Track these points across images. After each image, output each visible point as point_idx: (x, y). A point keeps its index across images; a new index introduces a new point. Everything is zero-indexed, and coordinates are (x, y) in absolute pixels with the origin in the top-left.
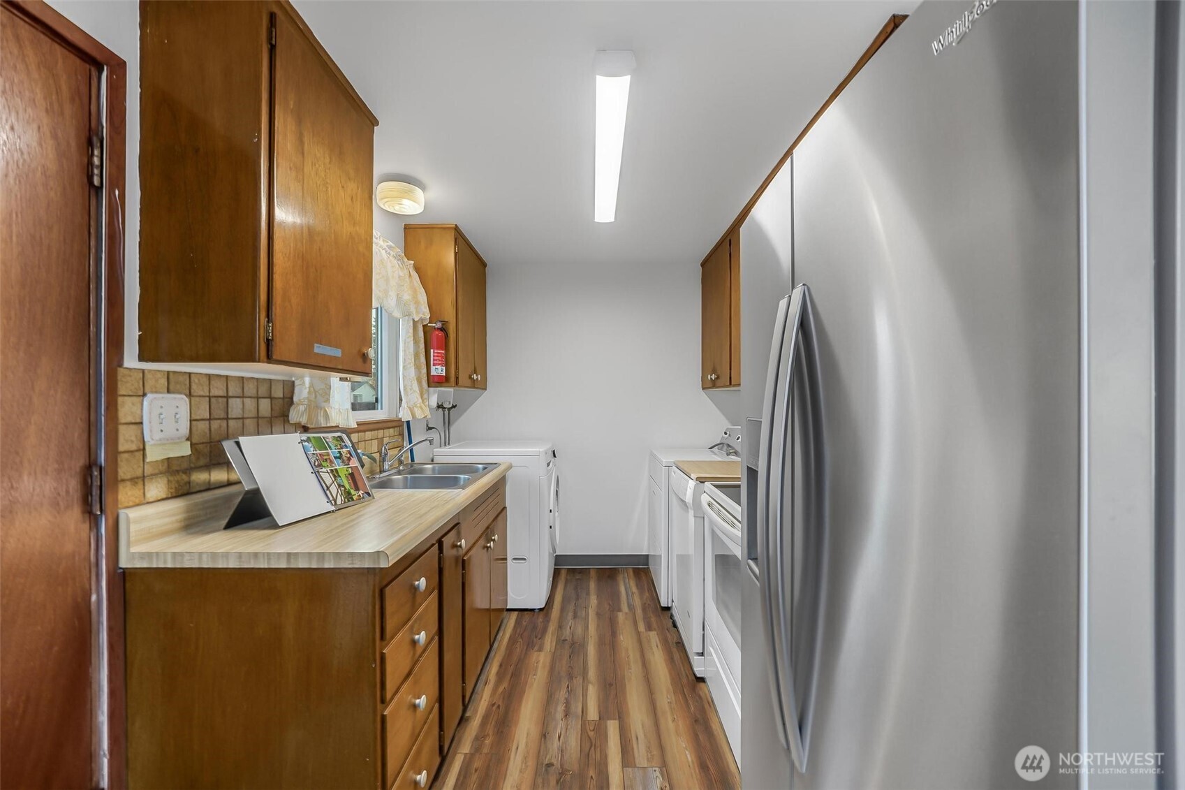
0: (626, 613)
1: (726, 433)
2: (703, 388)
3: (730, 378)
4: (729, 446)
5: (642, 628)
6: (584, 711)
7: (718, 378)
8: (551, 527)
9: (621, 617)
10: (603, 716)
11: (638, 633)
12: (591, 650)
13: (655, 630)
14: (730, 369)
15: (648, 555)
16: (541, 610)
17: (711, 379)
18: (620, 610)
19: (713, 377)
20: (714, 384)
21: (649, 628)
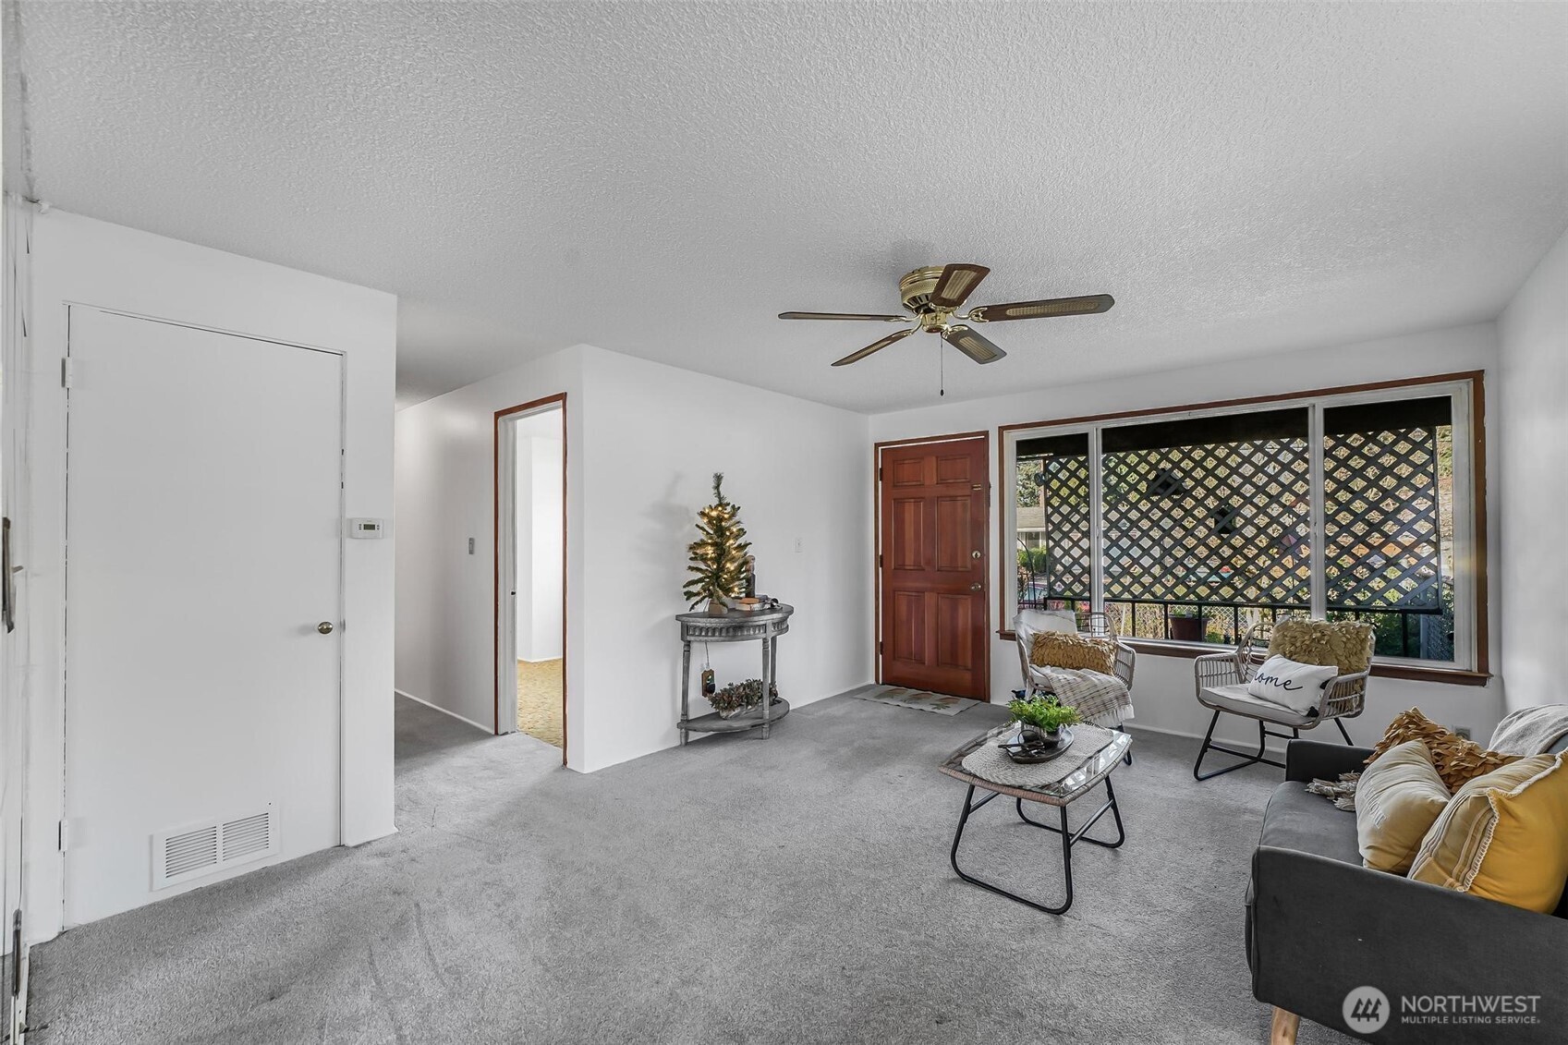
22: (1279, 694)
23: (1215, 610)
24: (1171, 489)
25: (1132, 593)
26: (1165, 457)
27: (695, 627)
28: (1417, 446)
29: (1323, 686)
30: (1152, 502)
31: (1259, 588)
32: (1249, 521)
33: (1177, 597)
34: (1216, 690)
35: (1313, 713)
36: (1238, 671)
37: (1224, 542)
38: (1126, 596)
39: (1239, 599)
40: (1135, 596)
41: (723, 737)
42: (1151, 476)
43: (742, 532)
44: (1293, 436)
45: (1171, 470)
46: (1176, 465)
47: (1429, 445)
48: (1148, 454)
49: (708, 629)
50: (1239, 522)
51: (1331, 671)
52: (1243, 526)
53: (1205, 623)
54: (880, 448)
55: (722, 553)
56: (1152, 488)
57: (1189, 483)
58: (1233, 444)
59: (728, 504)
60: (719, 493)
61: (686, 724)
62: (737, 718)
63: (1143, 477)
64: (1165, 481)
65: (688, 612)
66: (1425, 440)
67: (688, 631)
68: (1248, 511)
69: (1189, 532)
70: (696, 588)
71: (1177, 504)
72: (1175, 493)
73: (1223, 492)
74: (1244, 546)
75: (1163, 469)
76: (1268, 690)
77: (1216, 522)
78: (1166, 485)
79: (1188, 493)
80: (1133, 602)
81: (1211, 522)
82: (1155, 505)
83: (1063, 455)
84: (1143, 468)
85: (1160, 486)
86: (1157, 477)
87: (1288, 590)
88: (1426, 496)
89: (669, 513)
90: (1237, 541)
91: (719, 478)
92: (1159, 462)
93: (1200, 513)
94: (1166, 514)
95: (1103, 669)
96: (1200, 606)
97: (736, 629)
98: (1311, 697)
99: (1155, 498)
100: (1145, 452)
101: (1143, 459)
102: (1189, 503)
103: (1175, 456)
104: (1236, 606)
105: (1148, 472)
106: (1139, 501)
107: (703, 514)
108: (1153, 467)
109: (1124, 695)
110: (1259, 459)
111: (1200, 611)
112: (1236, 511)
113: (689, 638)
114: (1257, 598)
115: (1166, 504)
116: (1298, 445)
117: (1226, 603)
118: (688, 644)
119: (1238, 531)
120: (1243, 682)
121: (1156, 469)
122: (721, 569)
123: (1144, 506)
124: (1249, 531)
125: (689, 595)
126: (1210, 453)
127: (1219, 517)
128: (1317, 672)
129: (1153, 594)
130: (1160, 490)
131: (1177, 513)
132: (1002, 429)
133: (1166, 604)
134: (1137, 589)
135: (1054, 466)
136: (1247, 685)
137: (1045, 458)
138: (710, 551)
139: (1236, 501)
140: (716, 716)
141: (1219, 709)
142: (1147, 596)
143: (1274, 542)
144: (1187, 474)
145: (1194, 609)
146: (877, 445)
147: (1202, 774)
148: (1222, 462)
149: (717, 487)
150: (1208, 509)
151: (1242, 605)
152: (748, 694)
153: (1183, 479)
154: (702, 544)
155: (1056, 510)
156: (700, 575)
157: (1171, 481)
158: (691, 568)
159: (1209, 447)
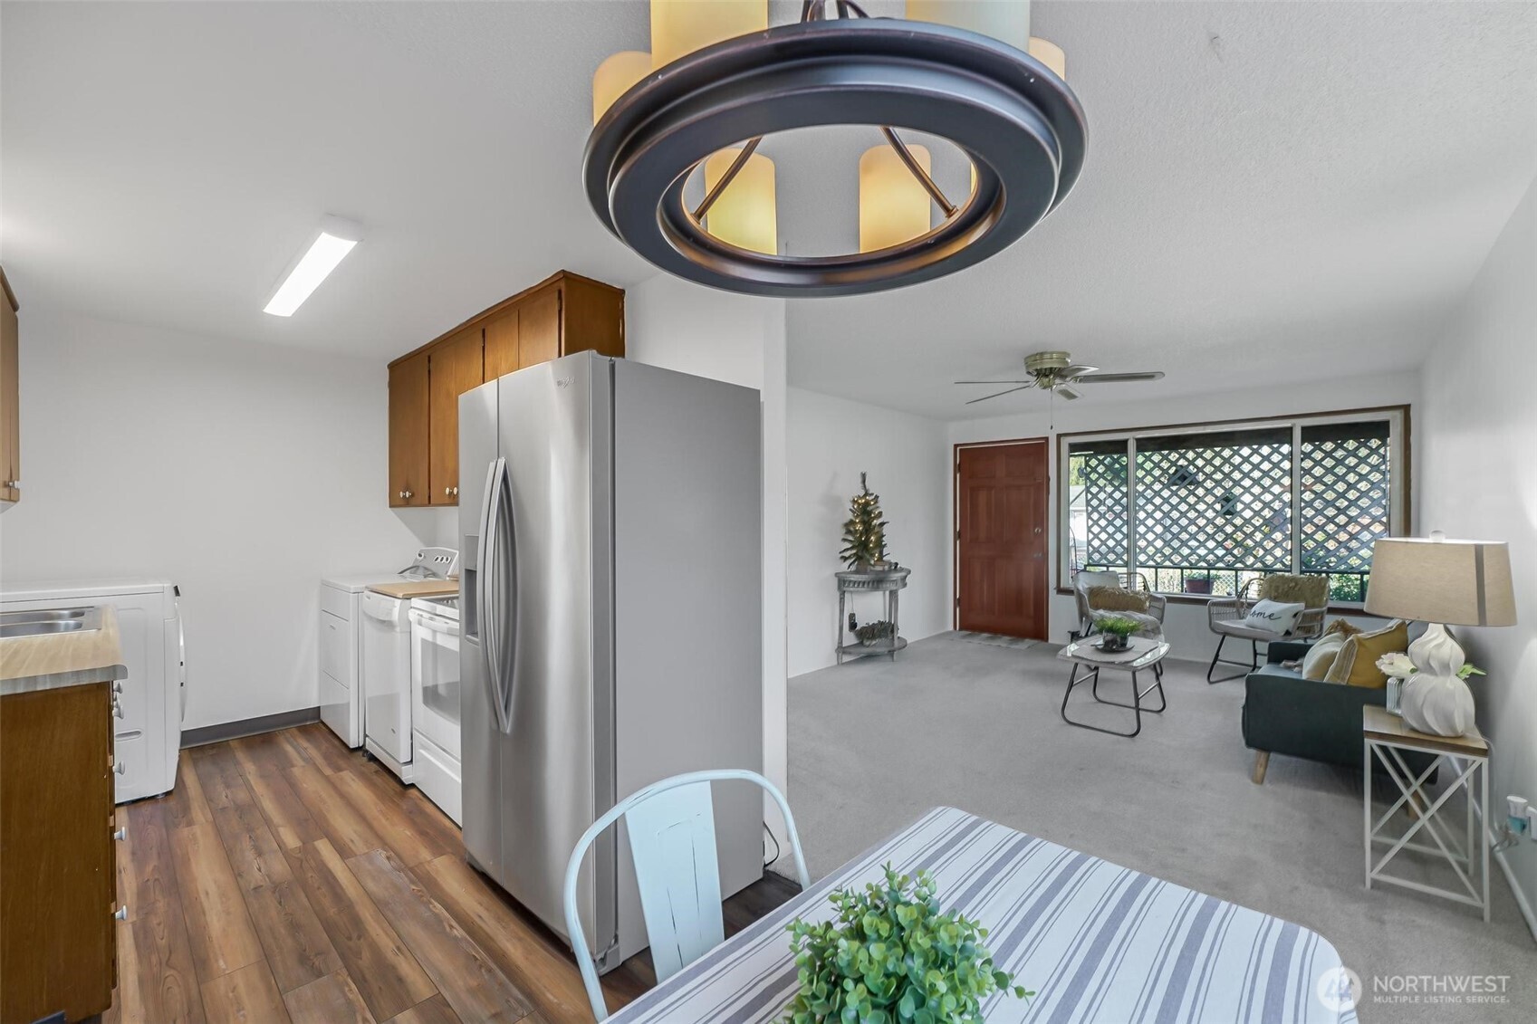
0: (303, 767)
1: (420, 555)
2: (391, 506)
3: (430, 497)
4: (426, 569)
5: (328, 772)
6: (281, 845)
7: (413, 495)
8: (182, 684)
9: (297, 771)
10: (307, 840)
11: (327, 779)
12: (269, 805)
13: (346, 769)
14: (429, 488)
15: (318, 708)
16: (168, 794)
17: (404, 496)
18: (293, 766)
19: (408, 494)
20: (407, 503)
21: (338, 769)
22: (1267, 623)
23: (1221, 573)
24: (1187, 482)
25: (1155, 561)
26: (1183, 456)
27: (850, 581)
28: (1373, 451)
29: (1295, 615)
30: (1172, 491)
31: (1255, 557)
32: (1248, 506)
33: (1191, 563)
34: (1223, 623)
35: (1288, 633)
36: (1238, 611)
37: (1228, 522)
38: (1151, 563)
39: (1239, 565)
40: (1158, 563)
41: (870, 657)
42: (1172, 471)
43: (880, 514)
44: (1282, 443)
45: (1188, 466)
46: (1192, 462)
47: (1382, 451)
48: (1169, 454)
49: (860, 582)
50: (1240, 507)
51: (1300, 606)
52: (1243, 510)
53: (1213, 583)
54: (958, 449)
55: (868, 529)
56: (1171, 481)
57: (1201, 477)
58: (1236, 448)
59: (872, 494)
60: (865, 486)
61: (842, 650)
62: (877, 645)
63: (1165, 471)
64: (1182, 475)
65: (846, 570)
66: (1379, 447)
67: (843, 583)
68: (1247, 498)
69: (1201, 514)
70: (847, 554)
71: (1192, 493)
72: (1190, 484)
73: (1228, 484)
74: (1243, 525)
75: (1181, 466)
76: (1257, 621)
77: (1222, 506)
78: (1183, 478)
79: (1199, 484)
80: (1156, 568)
81: (1218, 507)
82: (1174, 493)
83: (1102, 454)
84: (1165, 465)
85: (1179, 478)
86: (1176, 471)
87: (1276, 558)
88: (1379, 488)
89: (832, 501)
90: (1238, 521)
91: (864, 476)
92: (1178, 460)
93: (1210, 499)
94: (1183, 500)
95: (1142, 610)
96: (1209, 570)
97: (877, 583)
98: (1287, 623)
99: (1174, 488)
100: (1167, 452)
101: (1165, 458)
102: (1200, 492)
103: (1191, 455)
104: (1237, 570)
105: (1169, 468)
106: (1161, 490)
107: (854, 502)
108: (1173, 464)
109: (1158, 628)
110: (1256, 459)
111: (1209, 573)
112: (1237, 499)
113: (845, 589)
114: (1253, 564)
115: (1183, 493)
116: (1285, 449)
117: (1229, 567)
118: (843, 593)
119: (1239, 514)
120: (1243, 618)
121: (1176, 465)
122: (868, 539)
123: (1166, 493)
124: (1248, 514)
125: (845, 559)
126: (1218, 454)
127: (1224, 503)
128: (1293, 607)
129: (1172, 562)
130: (1179, 482)
131: (1192, 500)
132: (1059, 436)
133: (1182, 568)
134: (1158, 558)
135: (1094, 462)
136: (1244, 620)
137: (1086, 456)
138: (859, 527)
139: (1237, 491)
140: (861, 644)
141: (1225, 635)
142: (1167, 563)
143: (1267, 522)
144: (1200, 470)
145: (1206, 572)
146: (956, 446)
147: (1212, 679)
148: (1226, 461)
149: (864, 482)
150: (1216, 497)
151: (1242, 570)
152: (884, 630)
153: (1197, 473)
154: (852, 522)
155: (1095, 496)
156: (849, 546)
157: (1187, 475)
158: (844, 540)
159: (1217, 449)
